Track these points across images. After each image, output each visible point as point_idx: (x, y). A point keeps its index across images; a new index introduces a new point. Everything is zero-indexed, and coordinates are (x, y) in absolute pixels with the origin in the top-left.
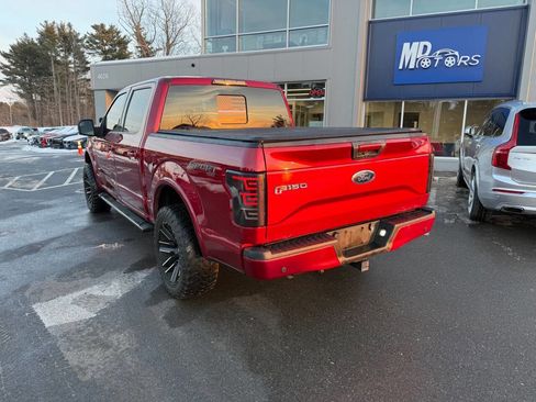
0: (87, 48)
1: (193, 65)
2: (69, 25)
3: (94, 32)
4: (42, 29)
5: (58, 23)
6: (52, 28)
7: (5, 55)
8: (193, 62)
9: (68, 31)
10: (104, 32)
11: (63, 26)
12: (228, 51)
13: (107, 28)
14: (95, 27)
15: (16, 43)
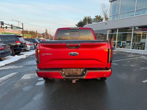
0: (93, 22)
1: (106, 24)
2: (90, 17)
3: (95, 18)
4: (84, 18)
5: (88, 16)
6: (86, 18)
7: (76, 25)
8: (106, 23)
9: (89, 18)
10: (98, 17)
11: (89, 17)
12: (116, 19)
13: (98, 16)
14: (96, 16)
15: (79, 22)
